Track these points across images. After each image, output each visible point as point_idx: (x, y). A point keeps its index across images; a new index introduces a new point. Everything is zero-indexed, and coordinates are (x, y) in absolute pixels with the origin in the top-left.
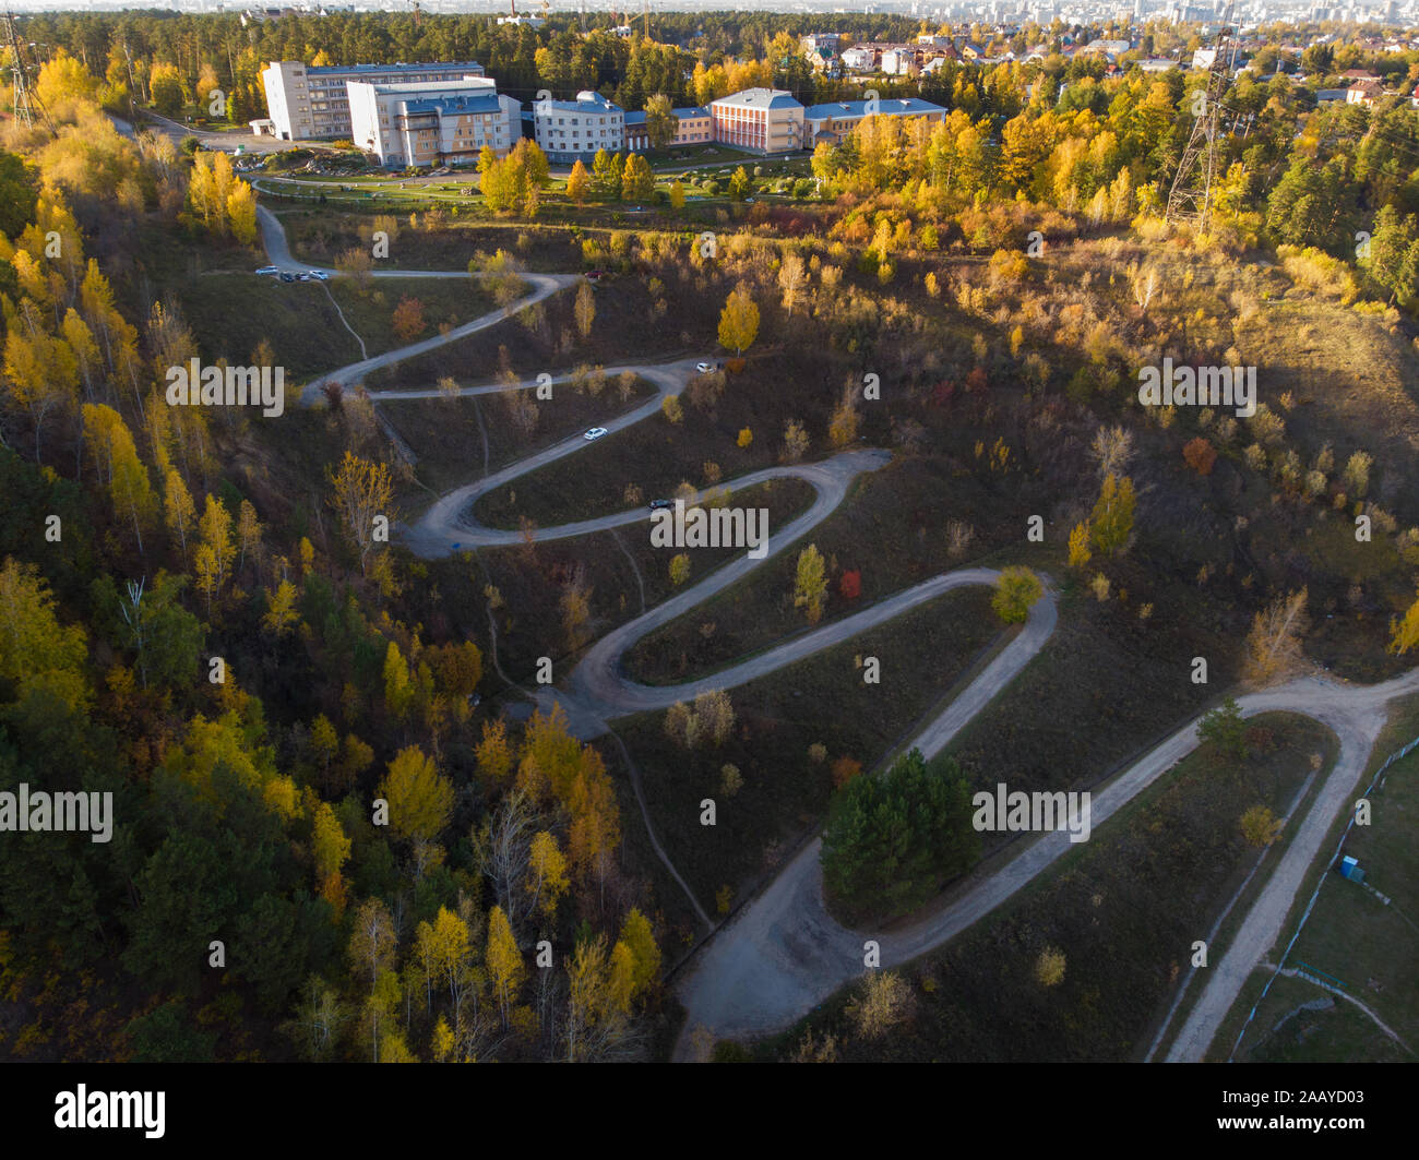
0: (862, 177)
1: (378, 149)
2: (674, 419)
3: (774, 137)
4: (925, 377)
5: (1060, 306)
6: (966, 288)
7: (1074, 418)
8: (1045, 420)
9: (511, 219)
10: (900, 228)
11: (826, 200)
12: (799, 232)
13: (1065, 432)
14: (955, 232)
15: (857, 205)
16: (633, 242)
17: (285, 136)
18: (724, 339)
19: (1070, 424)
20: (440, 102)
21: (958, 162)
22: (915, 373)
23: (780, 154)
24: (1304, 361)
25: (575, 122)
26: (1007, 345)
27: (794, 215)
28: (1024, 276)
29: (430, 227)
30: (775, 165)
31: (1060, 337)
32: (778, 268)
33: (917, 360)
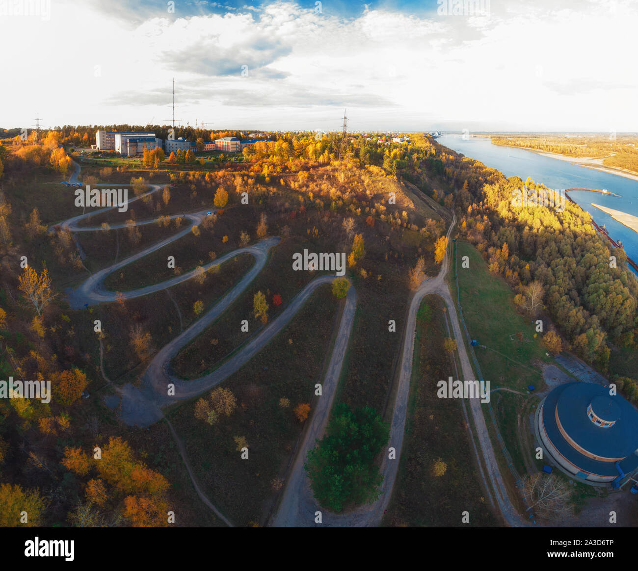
0: (258, 155)
1: (120, 152)
2: (196, 235)
3: (232, 148)
4: (286, 210)
5: (321, 185)
6: (293, 182)
7: (334, 217)
8: (326, 219)
9: (150, 169)
10: (270, 167)
11: (247, 161)
12: (240, 170)
13: (333, 221)
14: (286, 167)
15: (257, 162)
16: (187, 174)
17: (98, 148)
18: (216, 203)
19: (333, 219)
20: (139, 139)
21: (283, 151)
22: (283, 209)
23: (233, 152)
24: (383, 191)
25: (176, 144)
26: (309, 198)
27: (239, 166)
28: (308, 178)
29: (122, 171)
30: (232, 154)
31: (322, 194)
32: (234, 180)
33: (283, 205)
